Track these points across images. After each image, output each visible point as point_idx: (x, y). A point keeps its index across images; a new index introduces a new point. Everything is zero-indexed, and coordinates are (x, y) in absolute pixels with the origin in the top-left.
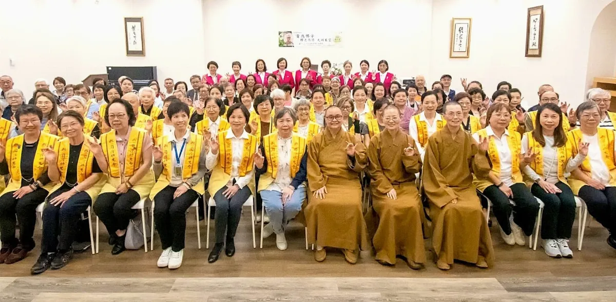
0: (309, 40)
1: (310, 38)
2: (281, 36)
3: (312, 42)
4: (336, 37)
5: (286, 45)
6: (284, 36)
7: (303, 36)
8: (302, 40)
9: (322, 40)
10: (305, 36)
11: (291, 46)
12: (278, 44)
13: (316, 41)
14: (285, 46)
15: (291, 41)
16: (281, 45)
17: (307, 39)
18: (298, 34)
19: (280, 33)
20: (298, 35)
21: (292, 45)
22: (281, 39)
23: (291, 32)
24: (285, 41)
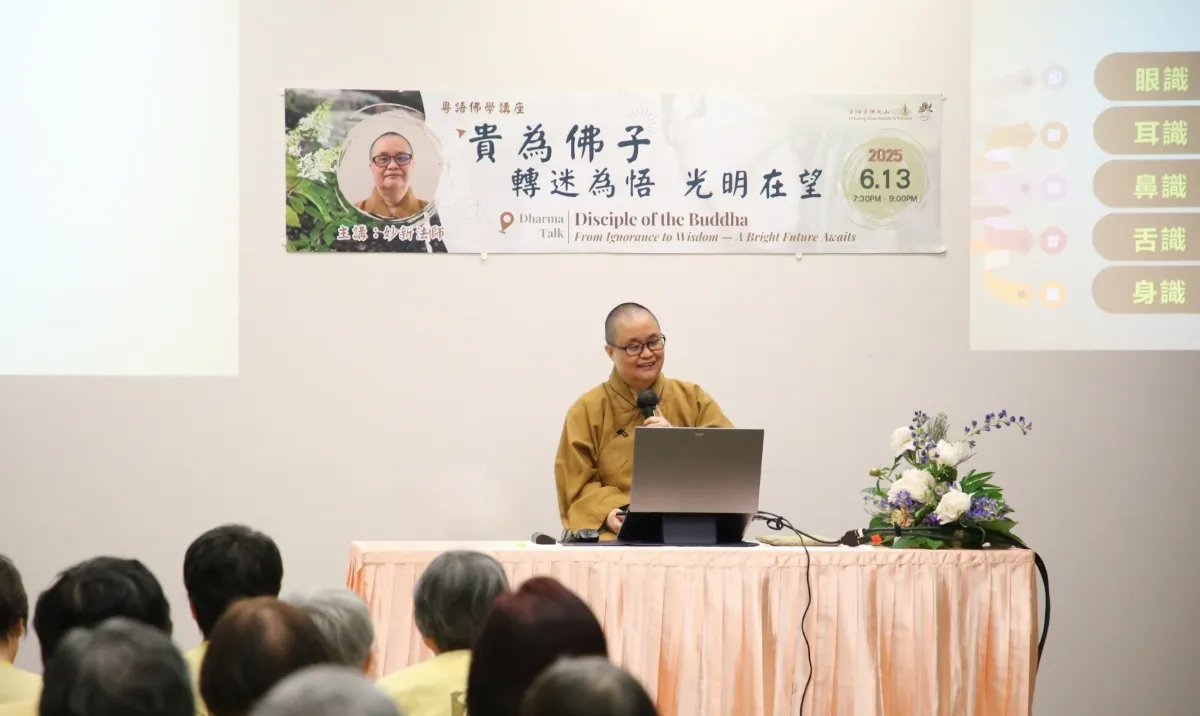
0: (602, 180)
1: (613, 159)
2: (309, 144)
3: (625, 201)
4: (875, 155)
5: (360, 233)
6: (337, 139)
7: (535, 138)
8: (525, 181)
9: (735, 182)
10: (557, 140)
11: (415, 246)
12: (280, 216)
13: (671, 195)
14: (350, 247)
15: (415, 184)
16: (306, 232)
17: (583, 170)
18: (482, 118)
19: (297, 109)
20: (485, 133)
21: (424, 231)
22: (315, 168)
23: (412, 101)
24: (359, 185)
